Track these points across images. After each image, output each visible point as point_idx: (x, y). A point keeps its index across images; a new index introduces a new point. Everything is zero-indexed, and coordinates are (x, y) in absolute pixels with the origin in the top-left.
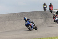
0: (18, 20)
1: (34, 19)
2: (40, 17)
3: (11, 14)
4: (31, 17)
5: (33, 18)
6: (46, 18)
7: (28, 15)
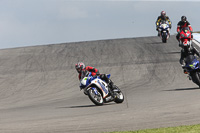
0: (61, 68)
1: (114, 64)
2: (135, 59)
3: (34, 49)
4: (104, 57)
5: (112, 61)
6: (158, 61)
7: (93, 50)
